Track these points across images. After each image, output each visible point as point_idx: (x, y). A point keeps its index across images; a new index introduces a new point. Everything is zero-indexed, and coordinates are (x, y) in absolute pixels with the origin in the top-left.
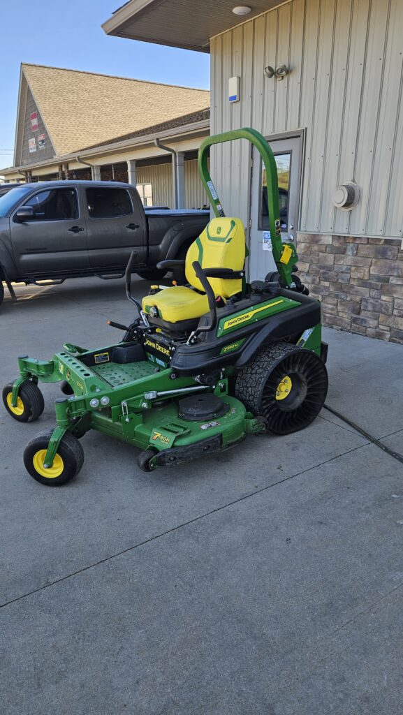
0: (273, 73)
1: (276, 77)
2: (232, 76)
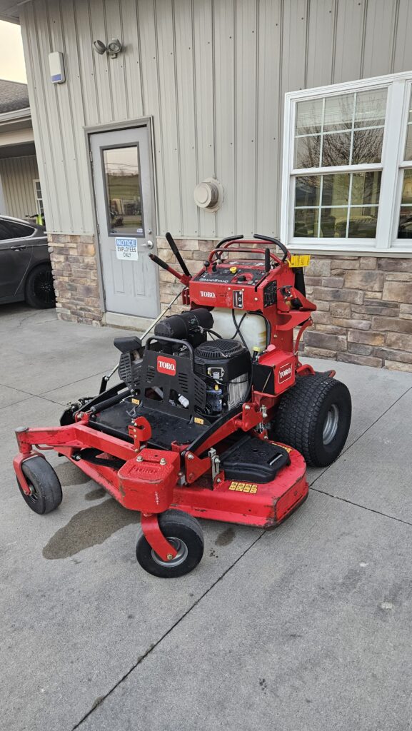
0: (104, 49)
1: (108, 54)
2: (52, 51)
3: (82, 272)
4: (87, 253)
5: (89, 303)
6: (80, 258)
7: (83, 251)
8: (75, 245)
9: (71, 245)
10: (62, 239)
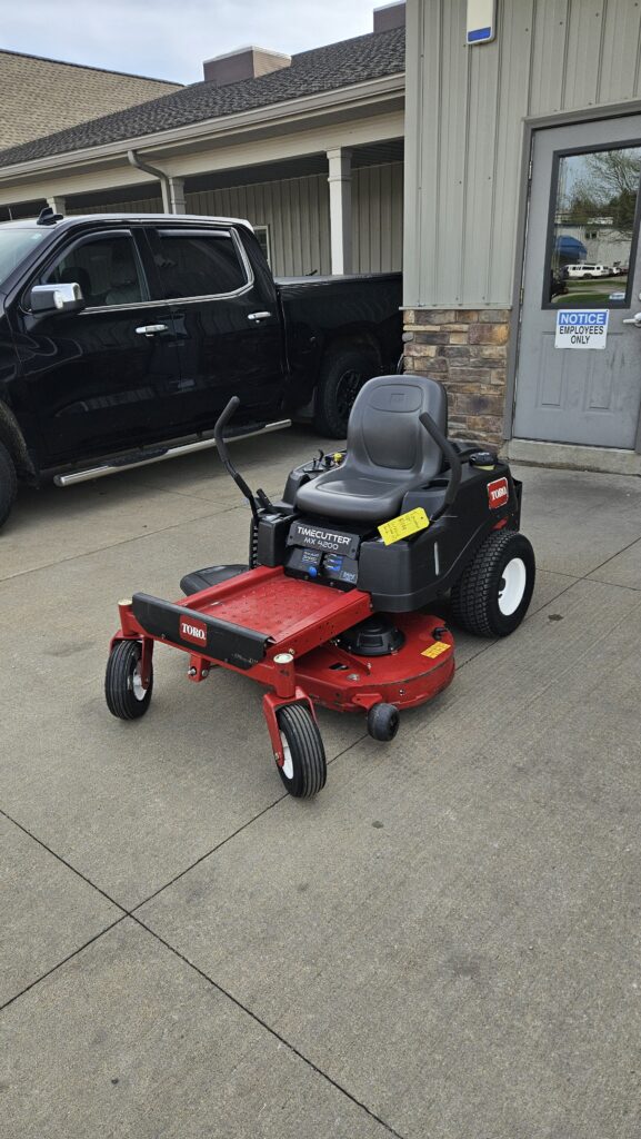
3: (470, 373)
4: (491, 339)
5: (475, 424)
6: (473, 350)
7: (481, 338)
8: (465, 327)
9: (456, 327)
10: (437, 318)
